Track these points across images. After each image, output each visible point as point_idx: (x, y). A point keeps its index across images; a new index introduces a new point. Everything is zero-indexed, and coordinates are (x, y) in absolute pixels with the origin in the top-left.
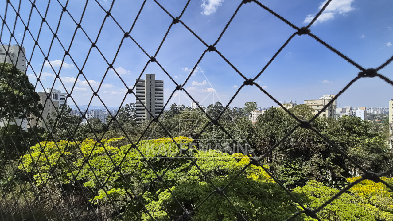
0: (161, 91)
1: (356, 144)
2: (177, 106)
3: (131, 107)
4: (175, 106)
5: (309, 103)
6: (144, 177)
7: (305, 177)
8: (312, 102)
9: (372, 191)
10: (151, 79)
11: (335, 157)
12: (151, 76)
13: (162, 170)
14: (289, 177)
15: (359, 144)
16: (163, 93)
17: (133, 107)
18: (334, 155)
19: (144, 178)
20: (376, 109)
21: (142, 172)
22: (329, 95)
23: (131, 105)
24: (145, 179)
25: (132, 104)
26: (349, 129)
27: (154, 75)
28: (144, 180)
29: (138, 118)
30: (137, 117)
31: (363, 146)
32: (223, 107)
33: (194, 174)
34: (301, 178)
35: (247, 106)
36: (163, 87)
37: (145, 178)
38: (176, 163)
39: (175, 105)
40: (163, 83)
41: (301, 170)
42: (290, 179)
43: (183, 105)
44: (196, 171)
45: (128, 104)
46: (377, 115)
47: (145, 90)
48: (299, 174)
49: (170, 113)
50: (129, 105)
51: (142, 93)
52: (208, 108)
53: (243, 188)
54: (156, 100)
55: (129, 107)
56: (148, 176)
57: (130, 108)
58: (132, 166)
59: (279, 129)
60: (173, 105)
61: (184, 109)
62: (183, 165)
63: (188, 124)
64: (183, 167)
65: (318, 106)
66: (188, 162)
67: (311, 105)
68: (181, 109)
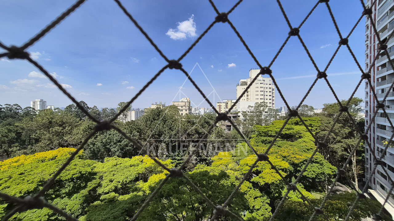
8: (177, 103)
26: (207, 123)
35: (121, 106)
61: (20, 111)
62: (89, 184)
63: (56, 131)
64: (90, 187)
65: (182, 107)
66: (95, 179)
67: (177, 106)
68: (11, 111)
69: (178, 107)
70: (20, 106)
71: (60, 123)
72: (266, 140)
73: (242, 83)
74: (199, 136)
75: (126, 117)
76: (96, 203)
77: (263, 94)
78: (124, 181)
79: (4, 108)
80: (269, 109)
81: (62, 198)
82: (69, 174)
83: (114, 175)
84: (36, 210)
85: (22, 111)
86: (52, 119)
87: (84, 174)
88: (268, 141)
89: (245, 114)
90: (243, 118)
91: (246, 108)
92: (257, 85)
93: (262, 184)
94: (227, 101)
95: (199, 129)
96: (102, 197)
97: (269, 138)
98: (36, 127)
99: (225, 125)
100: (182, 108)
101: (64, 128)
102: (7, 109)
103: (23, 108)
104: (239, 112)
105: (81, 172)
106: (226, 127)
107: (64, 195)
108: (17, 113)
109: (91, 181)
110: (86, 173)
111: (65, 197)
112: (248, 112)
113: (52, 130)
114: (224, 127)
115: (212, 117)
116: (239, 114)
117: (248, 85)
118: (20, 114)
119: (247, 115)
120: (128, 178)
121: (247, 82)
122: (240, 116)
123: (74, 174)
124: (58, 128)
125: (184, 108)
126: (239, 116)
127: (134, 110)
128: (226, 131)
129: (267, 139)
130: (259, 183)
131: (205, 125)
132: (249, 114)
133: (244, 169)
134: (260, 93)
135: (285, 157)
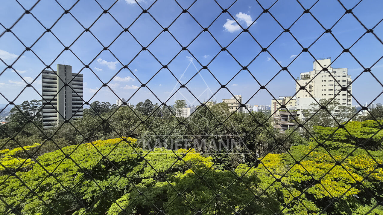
0: (81, 87)
1: (261, 132)
2: (100, 104)
3: (33, 104)
4: (98, 104)
5: (226, 101)
6: (86, 191)
7: (230, 162)
8: (228, 101)
9: (274, 165)
10: (65, 71)
11: (250, 143)
12: (65, 67)
13: (109, 178)
14: (218, 164)
15: (262, 132)
16: (82, 89)
17: (36, 104)
18: (249, 142)
19: (85, 193)
20: (262, 107)
21: (82, 185)
22: (237, 96)
23: (33, 102)
24: (88, 193)
25: (35, 101)
26: (256, 121)
27: (70, 67)
28: (86, 194)
29: (45, 119)
30: (44, 117)
31: (265, 133)
32: (152, 105)
33: (149, 176)
34: (228, 164)
35: (177, 103)
36: (82, 81)
37: (88, 191)
38: (125, 167)
39: (97, 102)
40: (82, 76)
41: (228, 157)
42: (219, 165)
43: (108, 103)
44: (150, 173)
45: (27, 101)
46: (264, 110)
47: (56, 83)
48: (226, 160)
49: (91, 112)
50: (29, 103)
51: (52, 87)
52: (137, 105)
53: (213, 180)
54: (72, 96)
55: (29, 105)
56: (91, 189)
57: (31, 106)
58: (69, 180)
59: (211, 124)
60: (95, 103)
61: (110, 107)
62: (135, 168)
63: (124, 123)
64: (135, 170)
65: (232, 104)
66: (140, 164)
67: (227, 104)
68: (105, 107)
69: (229, 105)
70: (109, 104)
71: (128, 117)
72: (330, 145)
73: (303, 76)
74: (247, 134)
75: (181, 113)
76: (139, 185)
77: (333, 89)
78: (160, 170)
79: (101, 105)
80: (340, 107)
81: (116, 176)
82: (120, 158)
83: (156, 163)
84: (99, 181)
85: (111, 107)
86: (123, 113)
87: (131, 159)
88: (333, 146)
89: (305, 113)
90: (304, 117)
91: (308, 105)
92: (324, 79)
93: (319, 197)
94: (284, 97)
95: (246, 127)
96: (143, 181)
97: (334, 143)
98: (113, 119)
99: (280, 125)
100: (232, 106)
101: (130, 121)
102: (103, 106)
103: (111, 105)
104: (299, 110)
105: (129, 157)
106: (282, 126)
107: (117, 174)
108: (108, 109)
109: (136, 166)
110: (133, 159)
111: (118, 175)
112: (311, 110)
113: (122, 122)
114: (279, 127)
115: (262, 115)
116: (298, 113)
117: (311, 78)
118: (110, 109)
119: (308, 113)
120: (165, 167)
121: (310, 76)
122: (300, 115)
123: (124, 159)
124: (126, 121)
125: (234, 105)
126: (298, 115)
127: (189, 107)
128: (282, 131)
129: (332, 144)
130: (314, 195)
131: (253, 123)
132: (311, 112)
133: (294, 176)
134: (328, 88)
135: (358, 169)
